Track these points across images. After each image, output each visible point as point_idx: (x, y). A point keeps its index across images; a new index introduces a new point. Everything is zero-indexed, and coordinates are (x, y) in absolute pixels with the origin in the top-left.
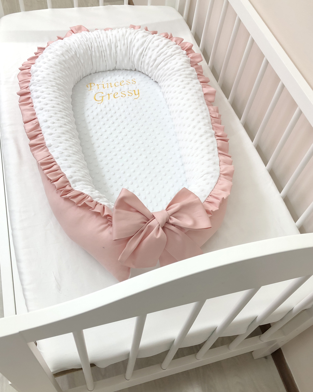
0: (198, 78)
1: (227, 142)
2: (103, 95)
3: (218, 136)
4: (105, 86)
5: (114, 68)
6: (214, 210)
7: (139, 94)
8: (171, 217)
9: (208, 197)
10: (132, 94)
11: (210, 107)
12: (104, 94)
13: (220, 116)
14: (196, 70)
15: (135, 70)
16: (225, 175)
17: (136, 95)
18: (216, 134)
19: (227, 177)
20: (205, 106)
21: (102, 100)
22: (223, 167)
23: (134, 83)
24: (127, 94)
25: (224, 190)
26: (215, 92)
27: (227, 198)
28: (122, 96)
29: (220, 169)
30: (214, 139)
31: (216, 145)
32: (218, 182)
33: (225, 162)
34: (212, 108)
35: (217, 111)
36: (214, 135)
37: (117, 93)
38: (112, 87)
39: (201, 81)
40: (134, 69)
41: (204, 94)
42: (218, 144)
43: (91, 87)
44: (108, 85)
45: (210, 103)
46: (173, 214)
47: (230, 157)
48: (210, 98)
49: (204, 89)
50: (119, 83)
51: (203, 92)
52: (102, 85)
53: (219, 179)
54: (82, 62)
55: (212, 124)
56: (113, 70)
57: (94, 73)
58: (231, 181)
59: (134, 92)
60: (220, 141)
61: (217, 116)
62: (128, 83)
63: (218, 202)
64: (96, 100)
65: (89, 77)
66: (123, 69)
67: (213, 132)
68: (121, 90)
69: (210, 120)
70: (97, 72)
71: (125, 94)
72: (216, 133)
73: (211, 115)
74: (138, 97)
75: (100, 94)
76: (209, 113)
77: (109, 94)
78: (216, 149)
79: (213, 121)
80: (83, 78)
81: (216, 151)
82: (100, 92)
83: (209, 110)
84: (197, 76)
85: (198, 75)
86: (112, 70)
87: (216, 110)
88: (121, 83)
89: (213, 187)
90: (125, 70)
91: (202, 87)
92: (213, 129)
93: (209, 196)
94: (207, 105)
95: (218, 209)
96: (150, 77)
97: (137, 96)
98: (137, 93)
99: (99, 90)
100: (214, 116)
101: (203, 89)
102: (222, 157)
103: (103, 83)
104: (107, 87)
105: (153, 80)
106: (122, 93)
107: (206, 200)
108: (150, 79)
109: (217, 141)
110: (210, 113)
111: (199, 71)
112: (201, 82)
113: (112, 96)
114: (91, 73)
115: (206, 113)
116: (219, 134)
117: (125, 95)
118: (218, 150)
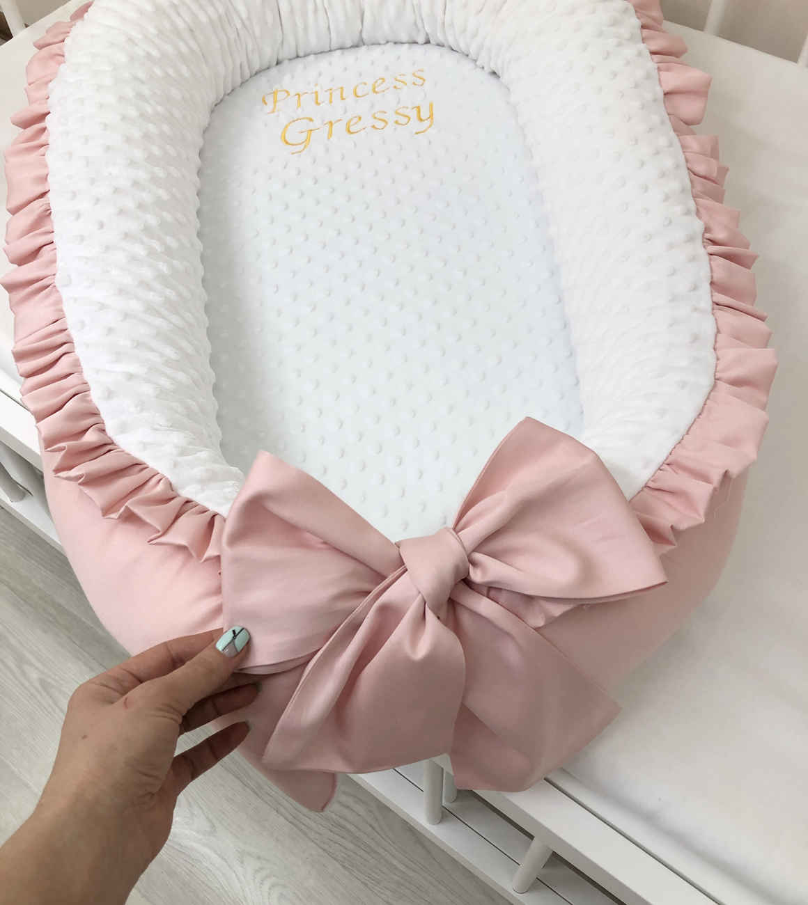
0: (644, 40)
1: (749, 268)
2: (311, 126)
3: (714, 242)
4: (323, 96)
5: (356, 39)
6: (683, 526)
7: (431, 117)
8: (478, 556)
9: (660, 469)
10: (409, 118)
11: (688, 137)
12: (317, 123)
13: (723, 171)
14: (636, 12)
15: (428, 42)
16: (737, 383)
17: (421, 120)
18: (707, 235)
19: (744, 390)
20: (666, 136)
21: (307, 141)
22: (730, 354)
23: (420, 82)
24: (391, 118)
25: (731, 442)
26: (708, 84)
27: (744, 473)
28: (373, 127)
29: (718, 359)
30: (701, 251)
31: (705, 274)
32: (705, 411)
33: (739, 337)
34: (694, 144)
35: (714, 154)
36: (701, 236)
37: (360, 118)
38: (343, 99)
39: (653, 48)
40: (421, 40)
41: (665, 94)
42: (712, 271)
43: (275, 102)
44: (331, 94)
45: (684, 126)
46: (486, 543)
47: (762, 319)
48: (689, 107)
49: (664, 75)
50: (369, 88)
51: (661, 86)
52: (314, 95)
53: (708, 398)
54: (244, 14)
55: (695, 197)
56: (355, 46)
57: (290, 60)
58: (764, 407)
59: (415, 110)
60: (721, 261)
61: (714, 175)
62: (399, 85)
63: (701, 492)
64: (287, 143)
65: (274, 71)
66: (387, 42)
67: (698, 225)
68: (372, 107)
69: (689, 183)
70: (301, 54)
71: (384, 121)
72: (707, 230)
73: (689, 165)
74: (428, 125)
75: (303, 125)
76: (683, 160)
77: (330, 122)
78: (706, 287)
79: (699, 188)
80: (251, 76)
81: (705, 296)
82: (302, 116)
83: (684, 147)
84: (638, 31)
85: (643, 27)
86: (352, 47)
87: (709, 150)
88: (377, 84)
89: (683, 429)
90: (395, 43)
91: (659, 69)
92: (698, 213)
93: (665, 467)
94: (674, 131)
95: (703, 520)
96: (476, 61)
97: (426, 123)
98: (424, 115)
99: (299, 111)
100: (701, 169)
101: (662, 78)
102: (728, 317)
103: (317, 88)
104: (328, 100)
105: (483, 68)
106: (375, 118)
107: (652, 485)
108: (476, 66)
109: (710, 260)
110: (687, 161)
111: (648, 16)
112: (653, 53)
113: (339, 128)
114: (280, 58)
115: (672, 158)
116: (720, 235)
117: (383, 124)
118: (711, 292)
